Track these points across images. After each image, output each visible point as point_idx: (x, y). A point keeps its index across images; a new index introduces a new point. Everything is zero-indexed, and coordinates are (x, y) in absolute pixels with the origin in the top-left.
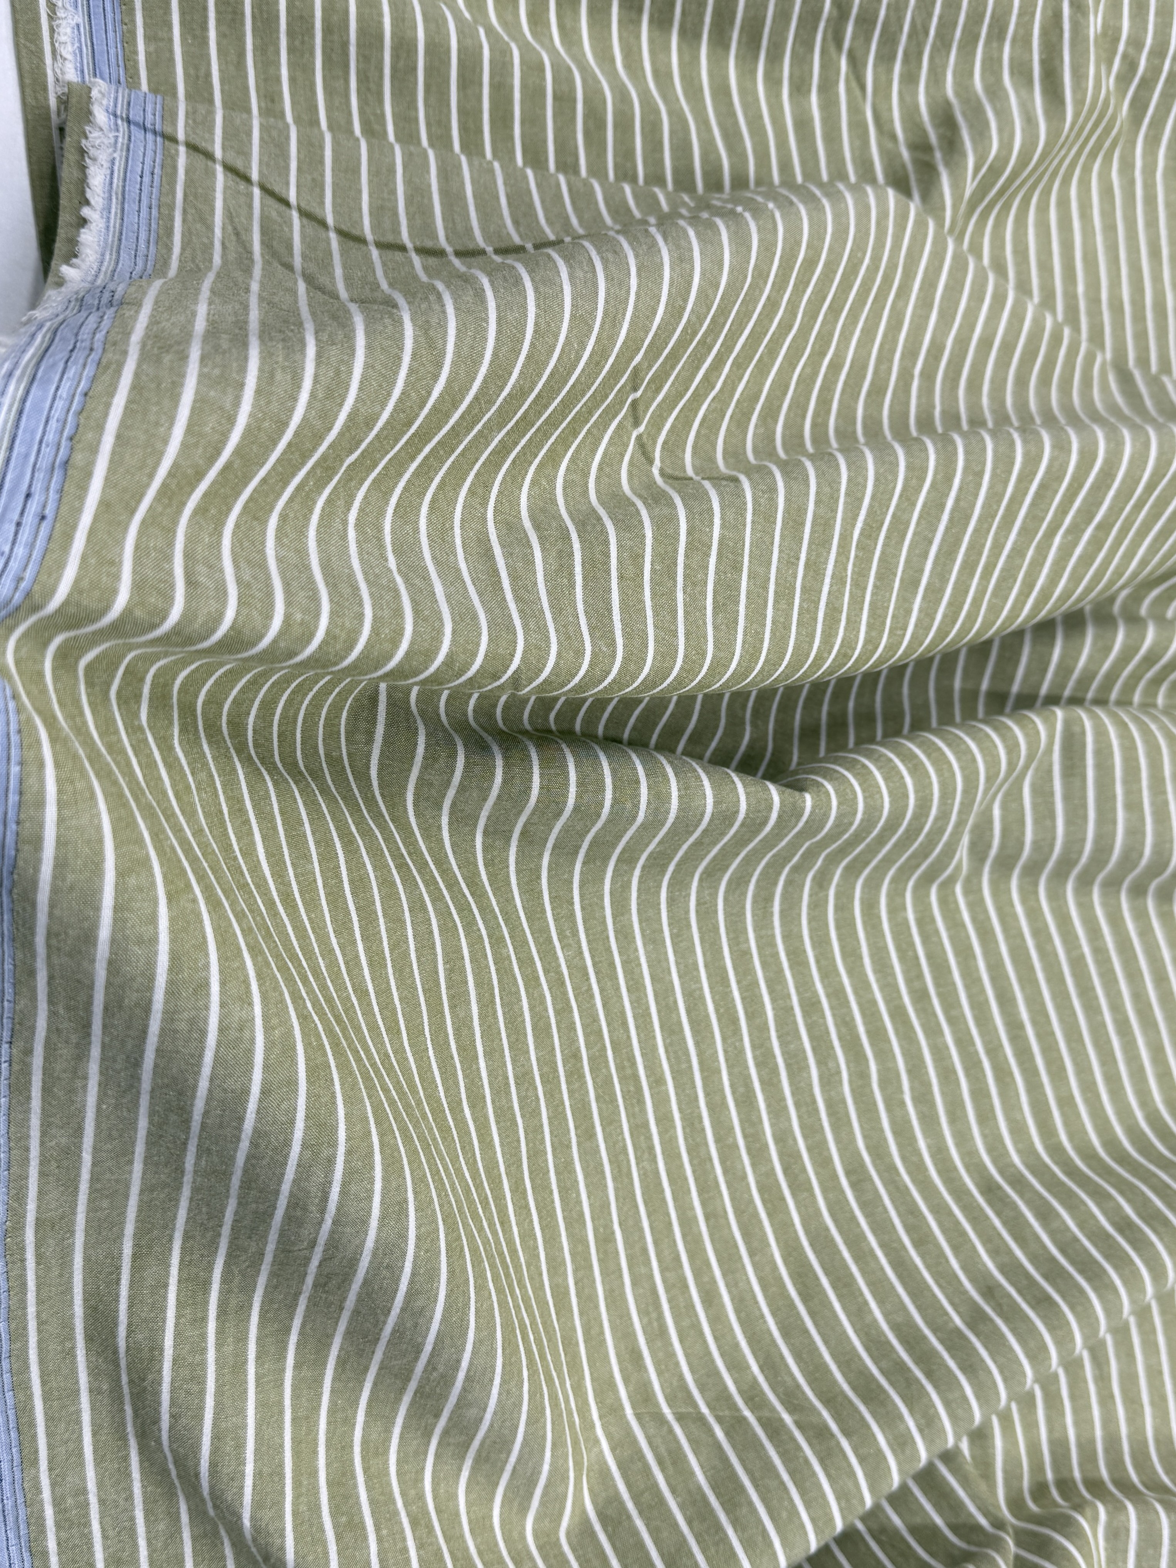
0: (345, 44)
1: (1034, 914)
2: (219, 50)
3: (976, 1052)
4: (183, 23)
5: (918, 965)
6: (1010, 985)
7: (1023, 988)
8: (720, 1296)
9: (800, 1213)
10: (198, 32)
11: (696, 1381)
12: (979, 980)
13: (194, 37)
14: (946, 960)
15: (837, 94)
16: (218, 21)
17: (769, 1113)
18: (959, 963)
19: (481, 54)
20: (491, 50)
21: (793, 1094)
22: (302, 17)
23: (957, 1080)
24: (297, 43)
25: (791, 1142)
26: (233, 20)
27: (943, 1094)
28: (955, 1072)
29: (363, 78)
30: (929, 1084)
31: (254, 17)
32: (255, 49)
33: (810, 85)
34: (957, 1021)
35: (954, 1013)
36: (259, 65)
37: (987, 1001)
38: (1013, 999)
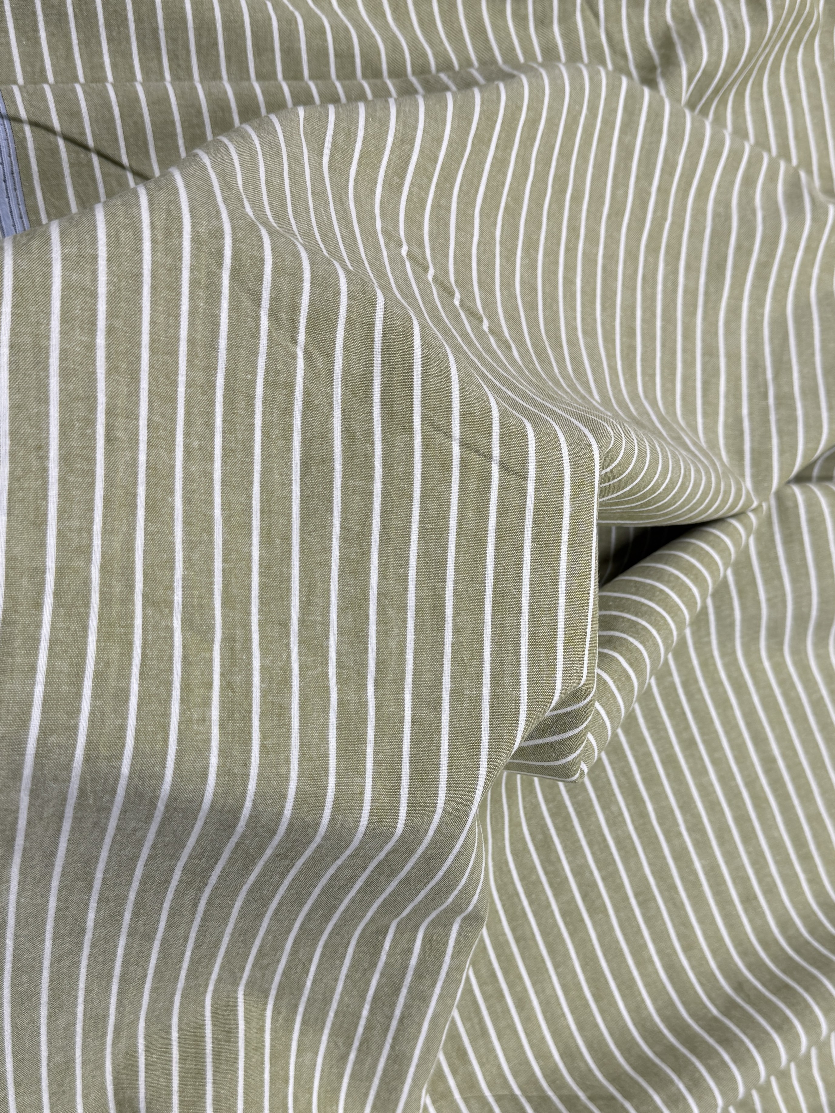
0: (155, 30)
1: (779, 667)
2: (50, 48)
3: (737, 786)
4: (17, 28)
5: (686, 719)
6: (763, 728)
7: (773, 729)
8: (530, 1002)
9: (596, 930)
10: (30, 34)
11: (511, 1069)
12: (737, 726)
13: (28, 39)
14: (708, 713)
15: (575, 23)
16: (46, 23)
17: (566, 853)
18: (719, 714)
19: (270, 25)
20: (279, 21)
21: (585, 836)
22: (116, 11)
23: (722, 810)
24: (114, 34)
25: (588, 874)
26: (59, 20)
27: (711, 822)
28: (719, 804)
29: (173, 57)
30: (699, 816)
31: (75, 16)
32: (80, 43)
33: (552, 18)
34: (719, 762)
35: (717, 755)
36: (85, 57)
37: (744, 743)
38: (766, 739)
